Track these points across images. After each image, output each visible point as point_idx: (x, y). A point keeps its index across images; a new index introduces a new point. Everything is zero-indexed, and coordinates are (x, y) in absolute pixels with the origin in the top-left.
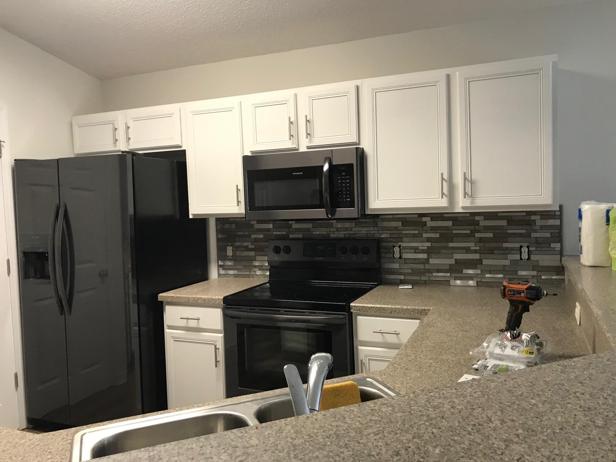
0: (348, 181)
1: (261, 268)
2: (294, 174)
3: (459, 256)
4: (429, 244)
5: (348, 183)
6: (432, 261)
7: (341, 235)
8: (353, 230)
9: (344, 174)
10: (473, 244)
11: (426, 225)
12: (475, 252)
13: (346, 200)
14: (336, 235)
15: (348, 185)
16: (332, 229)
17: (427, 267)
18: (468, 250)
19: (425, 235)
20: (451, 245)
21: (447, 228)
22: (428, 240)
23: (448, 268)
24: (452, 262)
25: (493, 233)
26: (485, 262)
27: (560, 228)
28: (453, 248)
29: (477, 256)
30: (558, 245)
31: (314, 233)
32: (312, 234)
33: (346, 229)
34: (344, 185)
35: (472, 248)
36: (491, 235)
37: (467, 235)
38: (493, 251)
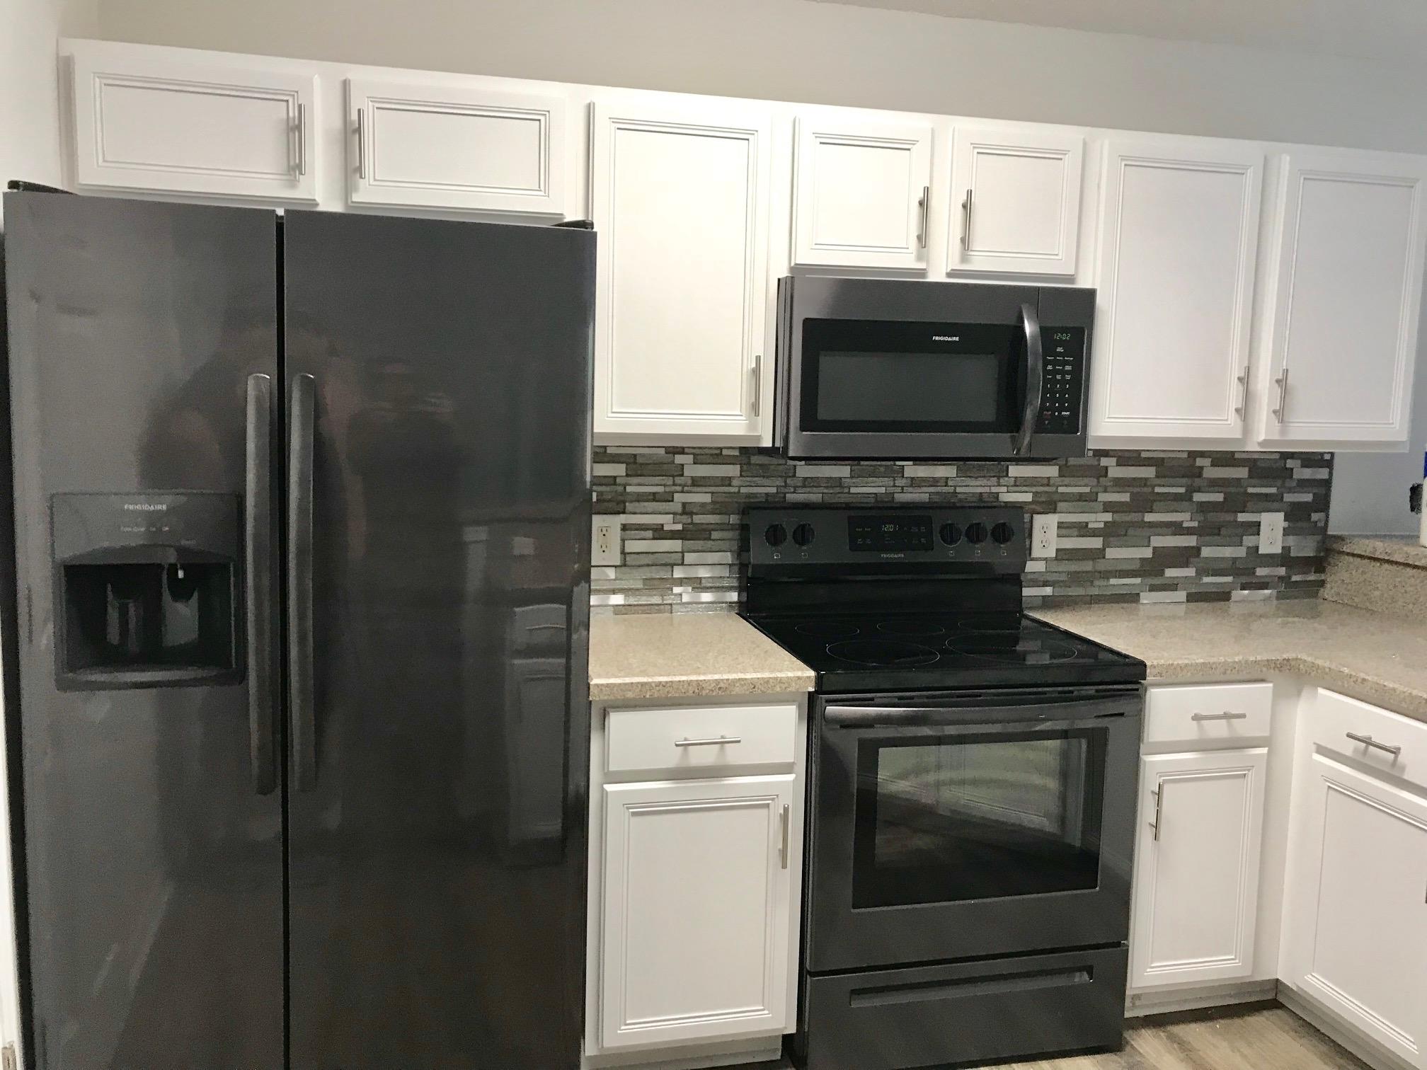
0: (1068, 368)
1: (698, 585)
2: (937, 338)
3: (1159, 541)
4: (1108, 517)
5: (1068, 372)
6: (1111, 553)
7: (920, 495)
8: (950, 483)
9: (1060, 349)
10: (1186, 516)
11: (1106, 476)
12: (1189, 532)
13: (1060, 413)
14: (910, 495)
15: (1068, 377)
16: (900, 482)
17: (1101, 565)
18: (1177, 529)
19: (1103, 497)
20: (1149, 517)
21: (1144, 482)
22: (1108, 507)
23: (1136, 566)
24: (1147, 553)
25: (1225, 494)
26: (1206, 552)
27: (1327, 484)
28: (1152, 525)
29: (1191, 541)
30: (1321, 515)
31: (853, 490)
32: (849, 493)
33: (934, 482)
34: (1059, 377)
35: (1185, 525)
36: (1219, 497)
37: (1177, 497)
38: (1219, 529)
